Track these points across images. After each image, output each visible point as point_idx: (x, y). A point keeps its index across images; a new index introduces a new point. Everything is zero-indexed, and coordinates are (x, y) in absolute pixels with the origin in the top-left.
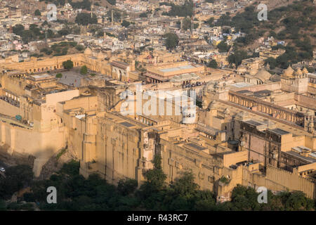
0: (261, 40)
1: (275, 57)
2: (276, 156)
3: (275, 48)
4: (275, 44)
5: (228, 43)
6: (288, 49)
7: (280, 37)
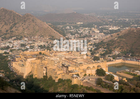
0: (100, 49)
1: (102, 53)
2: (68, 71)
3: (103, 51)
4: (103, 50)
5: (92, 50)
6: (106, 51)
7: (105, 48)
